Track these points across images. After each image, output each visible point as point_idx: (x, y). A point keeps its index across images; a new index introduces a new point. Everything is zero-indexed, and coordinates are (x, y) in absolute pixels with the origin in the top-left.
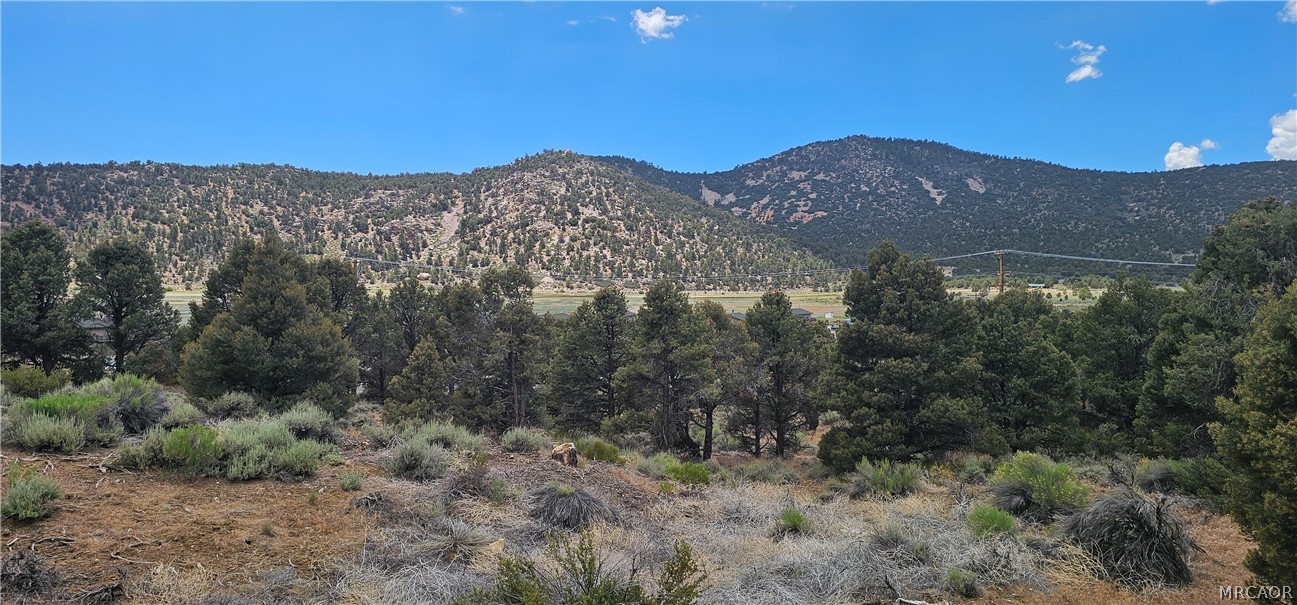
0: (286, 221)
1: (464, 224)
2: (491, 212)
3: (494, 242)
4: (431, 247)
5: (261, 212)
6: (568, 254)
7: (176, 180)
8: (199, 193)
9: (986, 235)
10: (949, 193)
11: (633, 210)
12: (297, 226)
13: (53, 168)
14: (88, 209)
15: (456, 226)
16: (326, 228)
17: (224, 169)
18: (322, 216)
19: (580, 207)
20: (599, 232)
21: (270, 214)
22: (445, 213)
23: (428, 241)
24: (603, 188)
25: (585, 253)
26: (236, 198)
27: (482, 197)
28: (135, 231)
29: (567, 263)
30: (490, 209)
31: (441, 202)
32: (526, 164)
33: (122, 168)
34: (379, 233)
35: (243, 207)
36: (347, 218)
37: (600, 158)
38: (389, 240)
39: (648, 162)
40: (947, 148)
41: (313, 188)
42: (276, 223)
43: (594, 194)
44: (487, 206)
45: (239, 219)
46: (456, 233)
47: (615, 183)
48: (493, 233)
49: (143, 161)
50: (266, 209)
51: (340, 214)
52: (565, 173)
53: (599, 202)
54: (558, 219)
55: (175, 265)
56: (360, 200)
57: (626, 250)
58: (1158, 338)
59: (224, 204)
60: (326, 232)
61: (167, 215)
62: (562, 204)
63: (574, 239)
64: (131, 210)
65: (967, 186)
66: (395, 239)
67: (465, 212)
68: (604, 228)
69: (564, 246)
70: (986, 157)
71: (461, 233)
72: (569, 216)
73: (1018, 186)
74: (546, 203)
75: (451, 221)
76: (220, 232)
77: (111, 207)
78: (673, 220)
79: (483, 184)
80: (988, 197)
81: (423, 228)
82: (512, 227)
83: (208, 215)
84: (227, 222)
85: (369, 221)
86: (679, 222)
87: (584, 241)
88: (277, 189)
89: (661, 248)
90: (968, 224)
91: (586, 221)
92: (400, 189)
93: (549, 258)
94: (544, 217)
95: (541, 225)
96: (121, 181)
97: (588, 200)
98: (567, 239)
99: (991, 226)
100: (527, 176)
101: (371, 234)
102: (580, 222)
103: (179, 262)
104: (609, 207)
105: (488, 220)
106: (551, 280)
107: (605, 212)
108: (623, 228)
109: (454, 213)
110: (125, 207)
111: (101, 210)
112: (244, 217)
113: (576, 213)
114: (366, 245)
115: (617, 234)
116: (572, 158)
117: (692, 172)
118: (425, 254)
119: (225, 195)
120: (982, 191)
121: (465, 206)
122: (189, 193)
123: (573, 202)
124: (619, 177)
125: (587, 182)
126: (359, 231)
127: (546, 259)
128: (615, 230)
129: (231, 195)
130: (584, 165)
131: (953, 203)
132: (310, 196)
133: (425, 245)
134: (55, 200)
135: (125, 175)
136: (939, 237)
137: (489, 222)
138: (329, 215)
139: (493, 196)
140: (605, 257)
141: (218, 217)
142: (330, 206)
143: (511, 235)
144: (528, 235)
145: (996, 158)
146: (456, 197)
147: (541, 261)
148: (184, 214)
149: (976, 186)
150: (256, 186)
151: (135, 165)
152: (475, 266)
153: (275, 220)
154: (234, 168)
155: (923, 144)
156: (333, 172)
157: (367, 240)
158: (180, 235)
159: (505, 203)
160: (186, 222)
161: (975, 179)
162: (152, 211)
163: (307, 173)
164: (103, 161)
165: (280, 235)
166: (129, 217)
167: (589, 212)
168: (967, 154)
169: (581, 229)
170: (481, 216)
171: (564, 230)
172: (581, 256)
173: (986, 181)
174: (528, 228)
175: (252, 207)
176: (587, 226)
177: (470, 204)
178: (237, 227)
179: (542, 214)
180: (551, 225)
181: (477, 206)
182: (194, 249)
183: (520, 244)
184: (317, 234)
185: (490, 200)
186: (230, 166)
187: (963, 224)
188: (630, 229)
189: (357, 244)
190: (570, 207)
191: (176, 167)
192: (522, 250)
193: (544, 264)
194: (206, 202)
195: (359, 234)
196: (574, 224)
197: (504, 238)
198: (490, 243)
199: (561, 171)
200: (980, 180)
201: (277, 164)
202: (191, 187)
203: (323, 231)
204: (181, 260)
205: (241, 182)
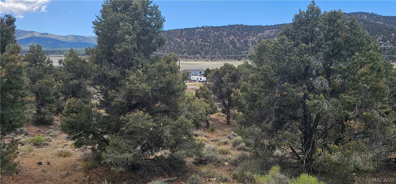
0: (239, 41)
5: (233, 39)
7: (212, 31)
8: (217, 34)
12: (242, 43)
13: (185, 29)
14: (191, 40)
16: (250, 43)
17: (225, 27)
18: (249, 39)
21: (235, 39)
26: (227, 35)
28: (201, 45)
33: (200, 28)
35: (228, 37)
36: (256, 39)
41: (248, 31)
42: (236, 42)
45: (227, 41)
49: (205, 26)
51: (254, 38)
55: (209, 54)
56: (261, 34)
61: (209, 40)
64: (201, 40)
76: (221, 45)
77: (196, 39)
83: (219, 40)
84: (223, 42)
88: (238, 32)
96: (199, 32)
103: (210, 53)
110: (199, 39)
111: (194, 40)
112: (228, 40)
119: (224, 34)
122: (215, 34)
129: (225, 34)
134: (185, 38)
135: (200, 30)
138: (251, 39)
141: (221, 41)
142: (252, 36)
150: (232, 31)
151: (203, 27)
153: (236, 41)
154: (227, 26)
156: (255, 26)
158: (212, 46)
160: (213, 42)
162: (205, 39)
163: (246, 26)
164: (196, 27)
165: (237, 45)
166: (200, 41)
175: (230, 37)
178: (226, 43)
182: (214, 50)
184: (247, 44)
191: (213, 27)
194: (219, 36)
201: (238, 24)
202: (215, 32)
203: (249, 43)
204: (211, 53)
205: (228, 30)
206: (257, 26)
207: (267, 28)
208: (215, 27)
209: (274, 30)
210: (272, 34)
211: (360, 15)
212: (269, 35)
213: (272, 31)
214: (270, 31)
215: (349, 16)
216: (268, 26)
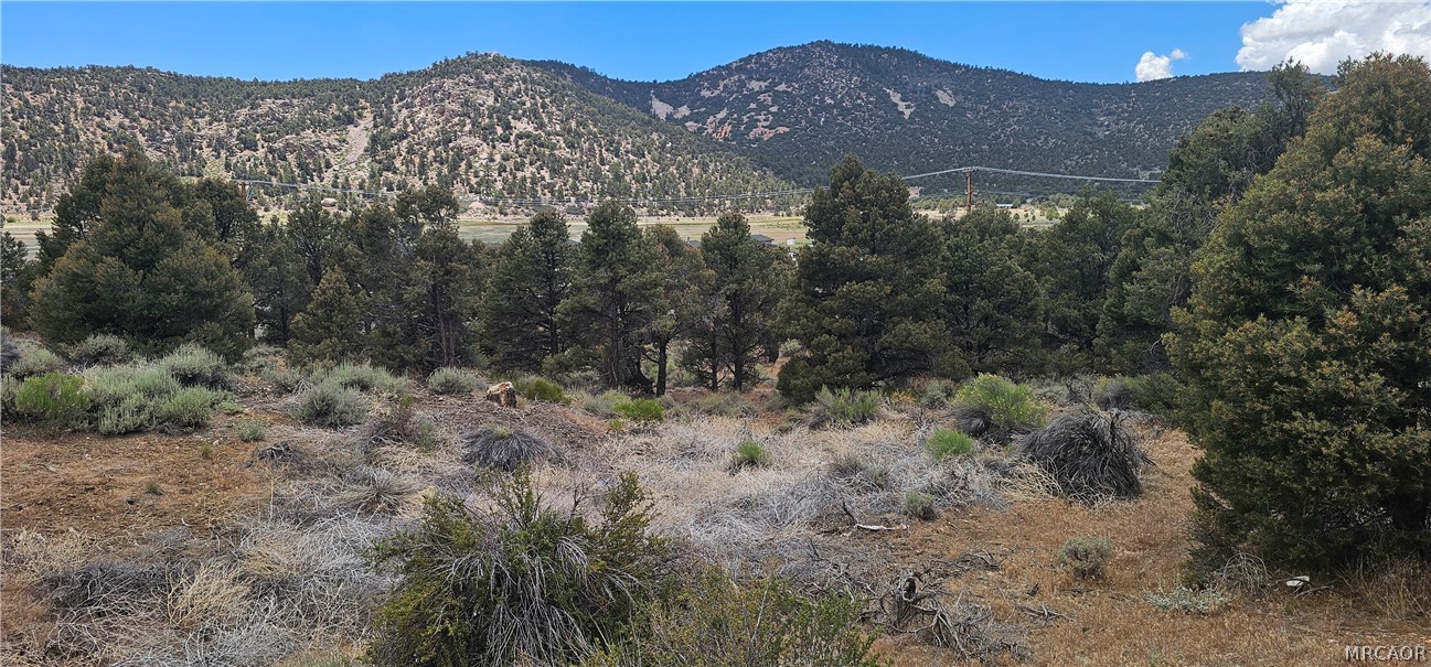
0: (153, 137)
1: (374, 140)
2: (406, 125)
3: (412, 161)
4: (336, 168)
5: (121, 126)
6: (500, 175)
7: (8, 85)
8: (38, 101)
9: (954, 152)
10: (918, 106)
11: (573, 124)
12: (168, 143)
15: (365, 142)
16: (204, 144)
17: (69, 72)
18: (199, 130)
19: (512, 121)
20: (535, 149)
21: (133, 128)
22: (350, 127)
23: (332, 161)
24: (538, 98)
25: (519, 175)
26: (88, 108)
27: (395, 108)
29: (499, 185)
30: (405, 123)
31: (345, 114)
32: (446, 69)
34: (271, 150)
35: (98, 119)
36: (229, 133)
37: (533, 63)
38: (284, 159)
39: (590, 68)
40: (916, 56)
41: (184, 96)
42: (141, 139)
43: (528, 104)
44: (401, 118)
45: (94, 134)
46: (366, 151)
47: (552, 92)
48: (410, 151)
50: (127, 122)
51: (221, 128)
52: (493, 80)
53: (533, 114)
54: (486, 134)
55: (16, 190)
56: (245, 111)
57: (568, 170)
58: (1121, 255)
59: (72, 115)
60: (205, 149)
62: (490, 117)
63: (506, 158)
65: (937, 98)
66: (291, 158)
67: (376, 126)
68: (541, 145)
69: (494, 165)
70: (956, 66)
71: (371, 151)
72: (499, 130)
73: (989, 98)
74: (472, 115)
75: (358, 136)
76: (70, 150)
78: (620, 135)
79: (395, 93)
80: (959, 110)
81: (325, 145)
82: (432, 144)
83: (53, 129)
84: (78, 137)
85: (258, 136)
86: (627, 139)
87: (519, 160)
88: (139, 97)
89: (607, 167)
90: (936, 140)
91: (520, 136)
92: (294, 97)
93: (478, 179)
94: (470, 132)
95: (466, 141)
97: (520, 112)
98: (498, 158)
99: (960, 142)
100: (448, 83)
101: (261, 153)
102: (512, 138)
103: (20, 186)
104: (546, 120)
105: (403, 136)
106: (482, 206)
107: (541, 126)
108: (564, 145)
109: (362, 127)
112: (99, 131)
113: (508, 127)
114: (256, 165)
115: (556, 152)
116: (500, 63)
117: (640, 81)
118: (328, 176)
119: (73, 104)
120: (951, 104)
121: (375, 119)
122: (27, 102)
123: (503, 114)
124: (556, 86)
125: (519, 91)
126: (246, 148)
127: (474, 181)
128: (553, 147)
129: (80, 104)
130: (515, 71)
131: (922, 117)
132: (182, 105)
133: (328, 166)
136: (907, 155)
137: (405, 138)
138: (207, 129)
139: (408, 106)
140: (543, 178)
141: (66, 131)
142: (207, 118)
143: (432, 153)
144: (451, 153)
145: (967, 67)
146: (363, 108)
147: (468, 184)
148: (22, 128)
149: (945, 98)
150: (112, 94)
152: (390, 189)
153: (139, 136)
154: (81, 71)
155: (891, 51)
156: (209, 77)
157: (256, 159)
158: (19, 153)
159: (422, 115)
160: (25, 137)
161: (945, 91)
163: (176, 78)
165: (148, 154)
167: (522, 126)
168: (937, 63)
169: (513, 146)
170: (394, 130)
171: (494, 147)
172: (515, 177)
173: (955, 93)
174: (451, 145)
175: (108, 119)
176: (520, 142)
177: (381, 116)
178: (91, 143)
179: (467, 128)
180: (478, 141)
181: (389, 119)
182: (39, 171)
183: (442, 164)
184: (194, 153)
185: (405, 112)
186: (77, 68)
187: (931, 141)
188: (571, 146)
189: (244, 165)
190: (499, 119)
191: (6, 69)
192: (445, 170)
193: (472, 187)
194: (49, 112)
195: (247, 152)
196: (506, 140)
197: (423, 156)
198: (407, 163)
199: (487, 77)
200: (950, 92)
201: (136, 67)
202: (28, 94)
203: (201, 148)
204: (23, 184)
205: (92, 89)
206: (221, 80)
208: (21, 70)
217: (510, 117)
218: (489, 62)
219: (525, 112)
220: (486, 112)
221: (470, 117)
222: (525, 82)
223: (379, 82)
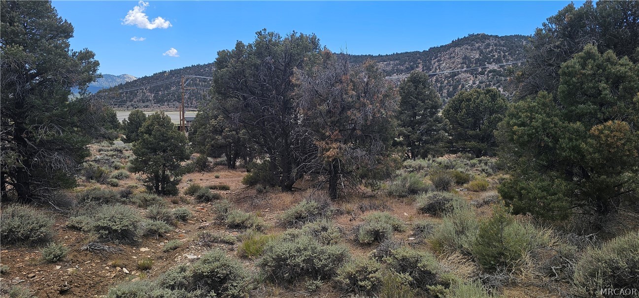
206: (366, 55)
207: (381, 58)
209: (391, 62)
210: (389, 69)
211: (516, 39)
212: (384, 71)
213: (389, 64)
214: (386, 64)
215: (503, 40)
216: (382, 56)
217: (486, 63)
218: (479, 38)
219: (494, 60)
220: (474, 61)
221: (466, 64)
222: (496, 45)
223: (427, 51)
